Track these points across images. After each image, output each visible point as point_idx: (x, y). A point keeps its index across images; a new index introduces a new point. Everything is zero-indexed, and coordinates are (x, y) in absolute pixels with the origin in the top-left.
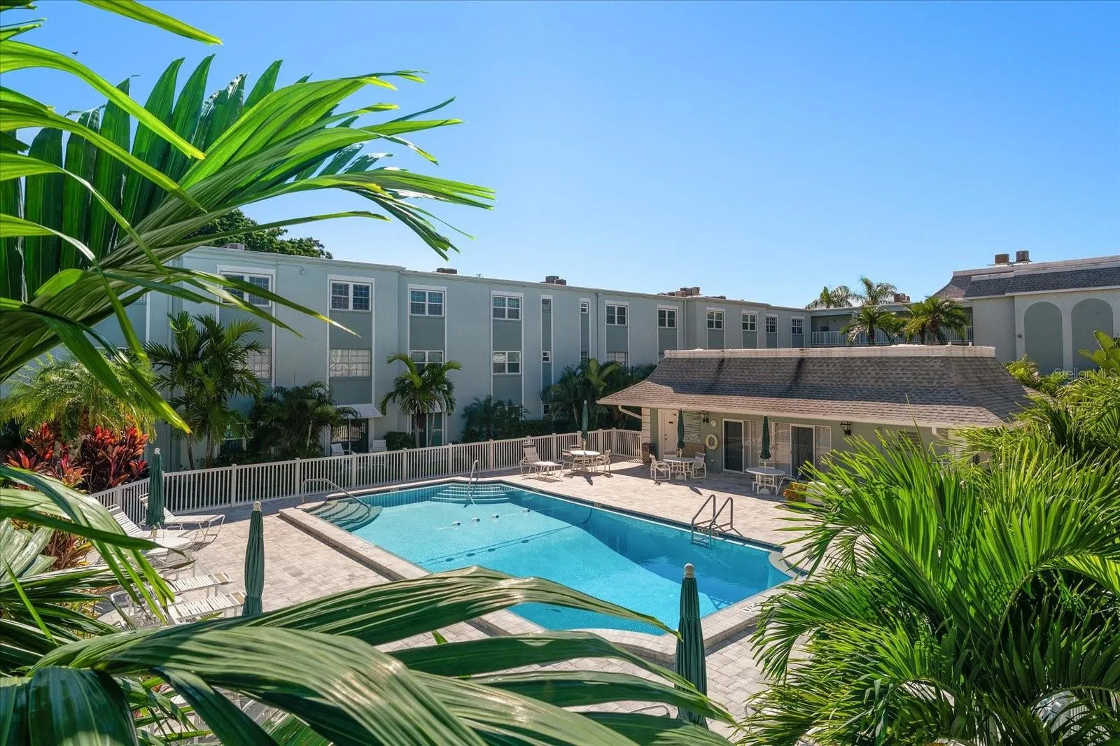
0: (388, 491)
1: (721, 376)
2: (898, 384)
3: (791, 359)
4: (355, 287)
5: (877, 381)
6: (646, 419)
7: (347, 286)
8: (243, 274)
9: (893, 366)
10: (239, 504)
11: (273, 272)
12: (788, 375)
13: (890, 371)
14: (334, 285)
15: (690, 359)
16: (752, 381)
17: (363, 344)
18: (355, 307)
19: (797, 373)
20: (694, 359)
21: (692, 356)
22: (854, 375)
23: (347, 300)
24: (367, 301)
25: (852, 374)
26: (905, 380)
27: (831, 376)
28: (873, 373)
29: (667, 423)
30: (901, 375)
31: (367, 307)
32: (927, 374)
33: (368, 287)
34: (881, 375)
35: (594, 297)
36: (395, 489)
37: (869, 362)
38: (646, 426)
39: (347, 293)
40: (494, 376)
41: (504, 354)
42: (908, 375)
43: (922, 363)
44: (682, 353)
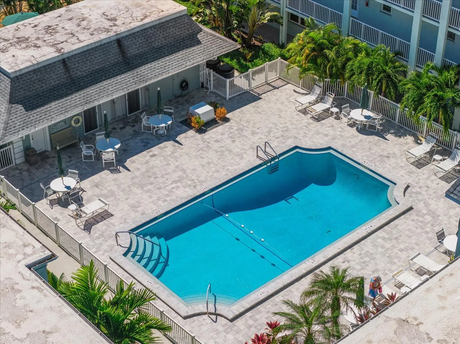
1: (72, 73)
2: (176, 37)
3: (111, 42)
5: (165, 39)
9: (168, 27)
12: (117, 54)
13: (168, 31)
16: (97, 67)
19: (121, 51)
22: (153, 40)
25: (151, 39)
26: (177, 33)
27: (141, 45)
28: (161, 35)
30: (174, 32)
32: (185, 26)
34: (166, 35)
37: (155, 28)
42: (178, 30)
43: (179, 21)
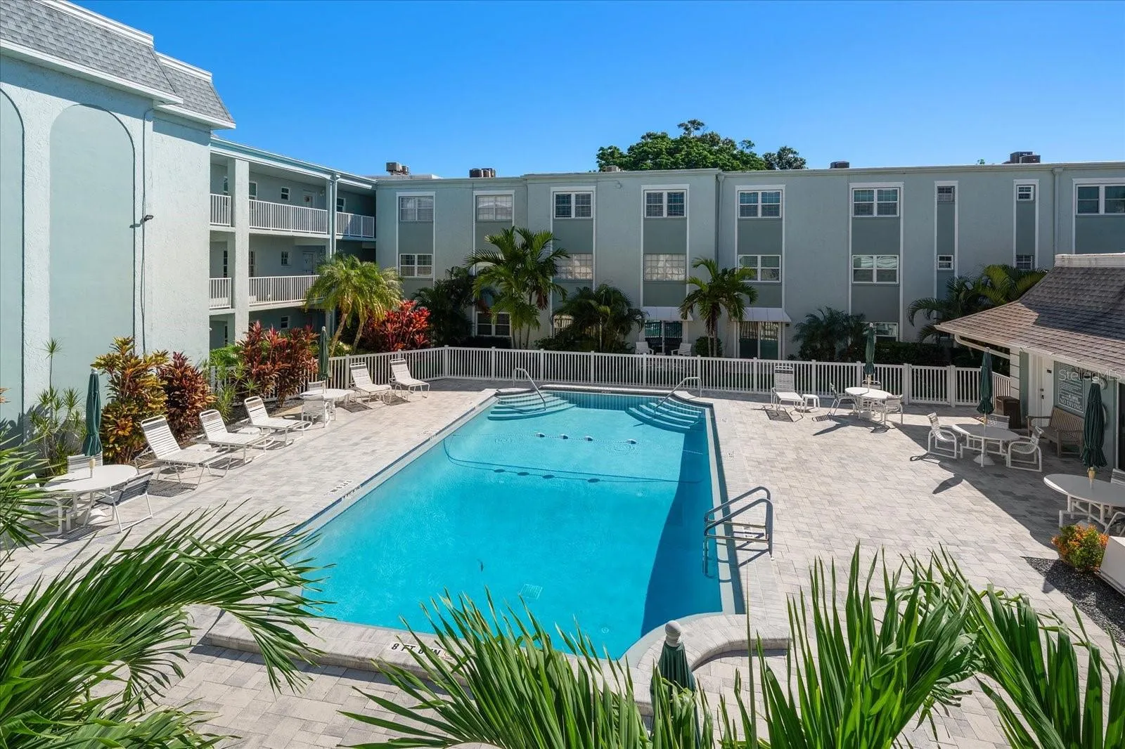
0: (600, 391)
4: (669, 195)
6: (1014, 360)
7: (661, 195)
8: (569, 193)
10: (497, 379)
11: (593, 188)
14: (649, 195)
15: (1089, 269)
17: (677, 248)
18: (669, 214)
20: (1095, 269)
21: (1094, 265)
23: (661, 208)
24: (682, 207)
29: (1044, 371)
31: (682, 213)
33: (683, 193)
35: (1048, 177)
36: (607, 391)
38: (1015, 371)
39: (661, 201)
40: (853, 285)
41: (872, 257)
44: (1080, 259)
